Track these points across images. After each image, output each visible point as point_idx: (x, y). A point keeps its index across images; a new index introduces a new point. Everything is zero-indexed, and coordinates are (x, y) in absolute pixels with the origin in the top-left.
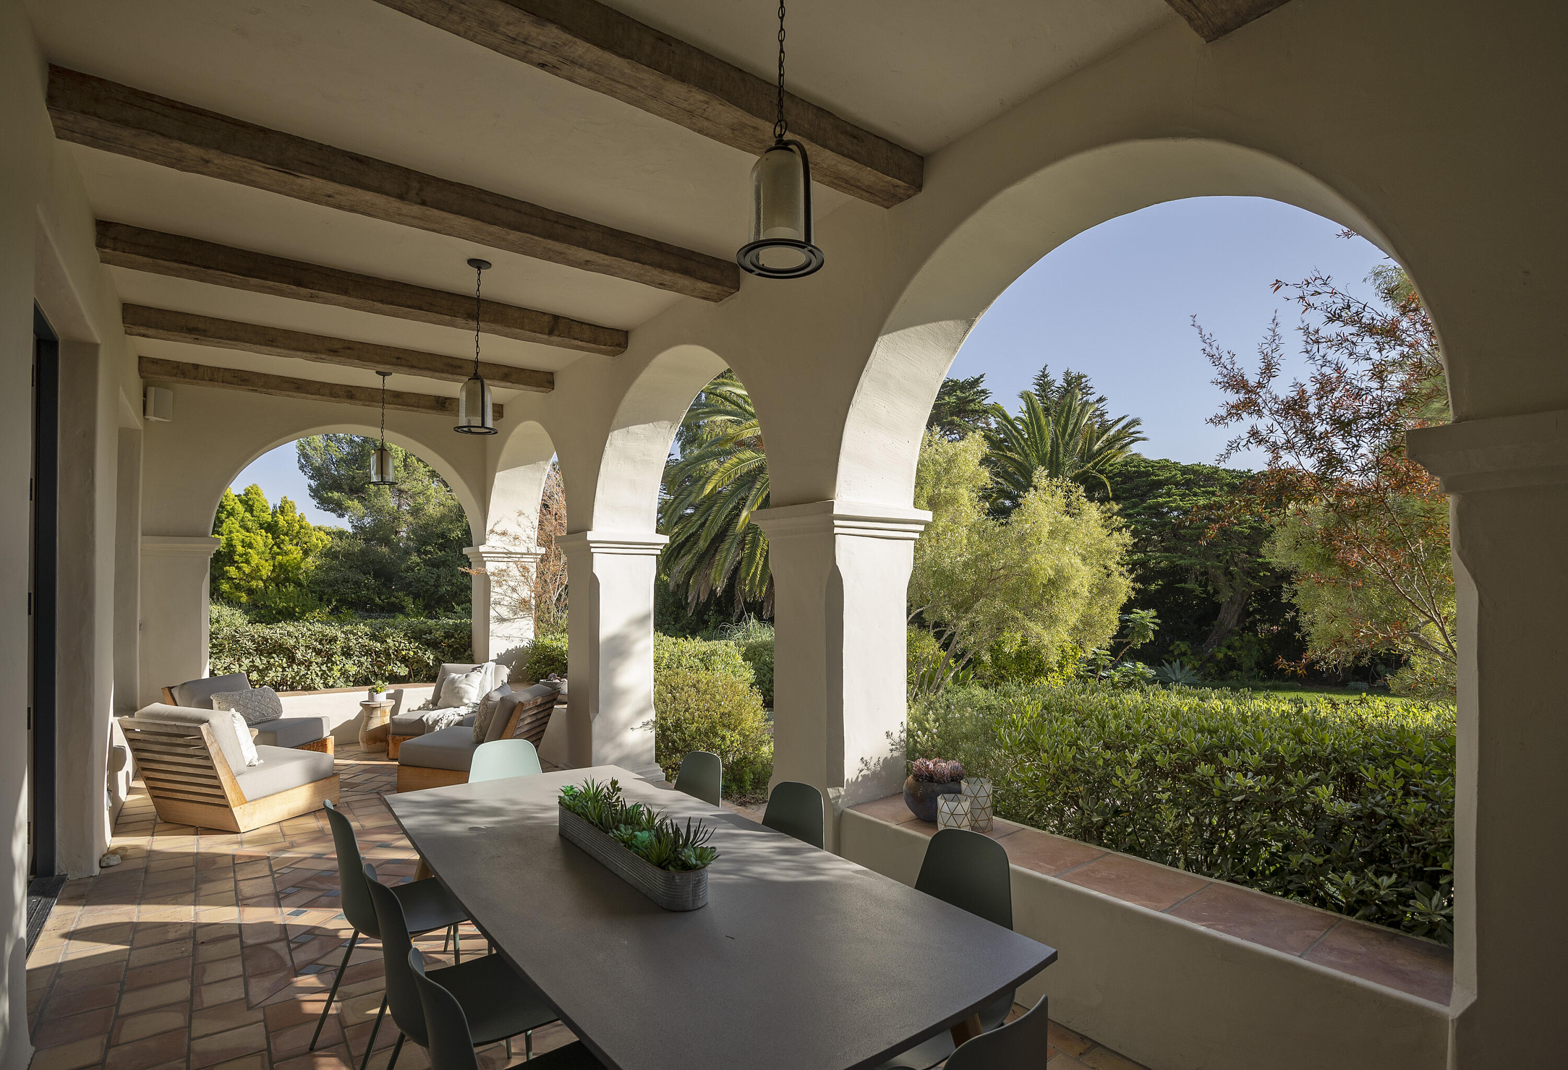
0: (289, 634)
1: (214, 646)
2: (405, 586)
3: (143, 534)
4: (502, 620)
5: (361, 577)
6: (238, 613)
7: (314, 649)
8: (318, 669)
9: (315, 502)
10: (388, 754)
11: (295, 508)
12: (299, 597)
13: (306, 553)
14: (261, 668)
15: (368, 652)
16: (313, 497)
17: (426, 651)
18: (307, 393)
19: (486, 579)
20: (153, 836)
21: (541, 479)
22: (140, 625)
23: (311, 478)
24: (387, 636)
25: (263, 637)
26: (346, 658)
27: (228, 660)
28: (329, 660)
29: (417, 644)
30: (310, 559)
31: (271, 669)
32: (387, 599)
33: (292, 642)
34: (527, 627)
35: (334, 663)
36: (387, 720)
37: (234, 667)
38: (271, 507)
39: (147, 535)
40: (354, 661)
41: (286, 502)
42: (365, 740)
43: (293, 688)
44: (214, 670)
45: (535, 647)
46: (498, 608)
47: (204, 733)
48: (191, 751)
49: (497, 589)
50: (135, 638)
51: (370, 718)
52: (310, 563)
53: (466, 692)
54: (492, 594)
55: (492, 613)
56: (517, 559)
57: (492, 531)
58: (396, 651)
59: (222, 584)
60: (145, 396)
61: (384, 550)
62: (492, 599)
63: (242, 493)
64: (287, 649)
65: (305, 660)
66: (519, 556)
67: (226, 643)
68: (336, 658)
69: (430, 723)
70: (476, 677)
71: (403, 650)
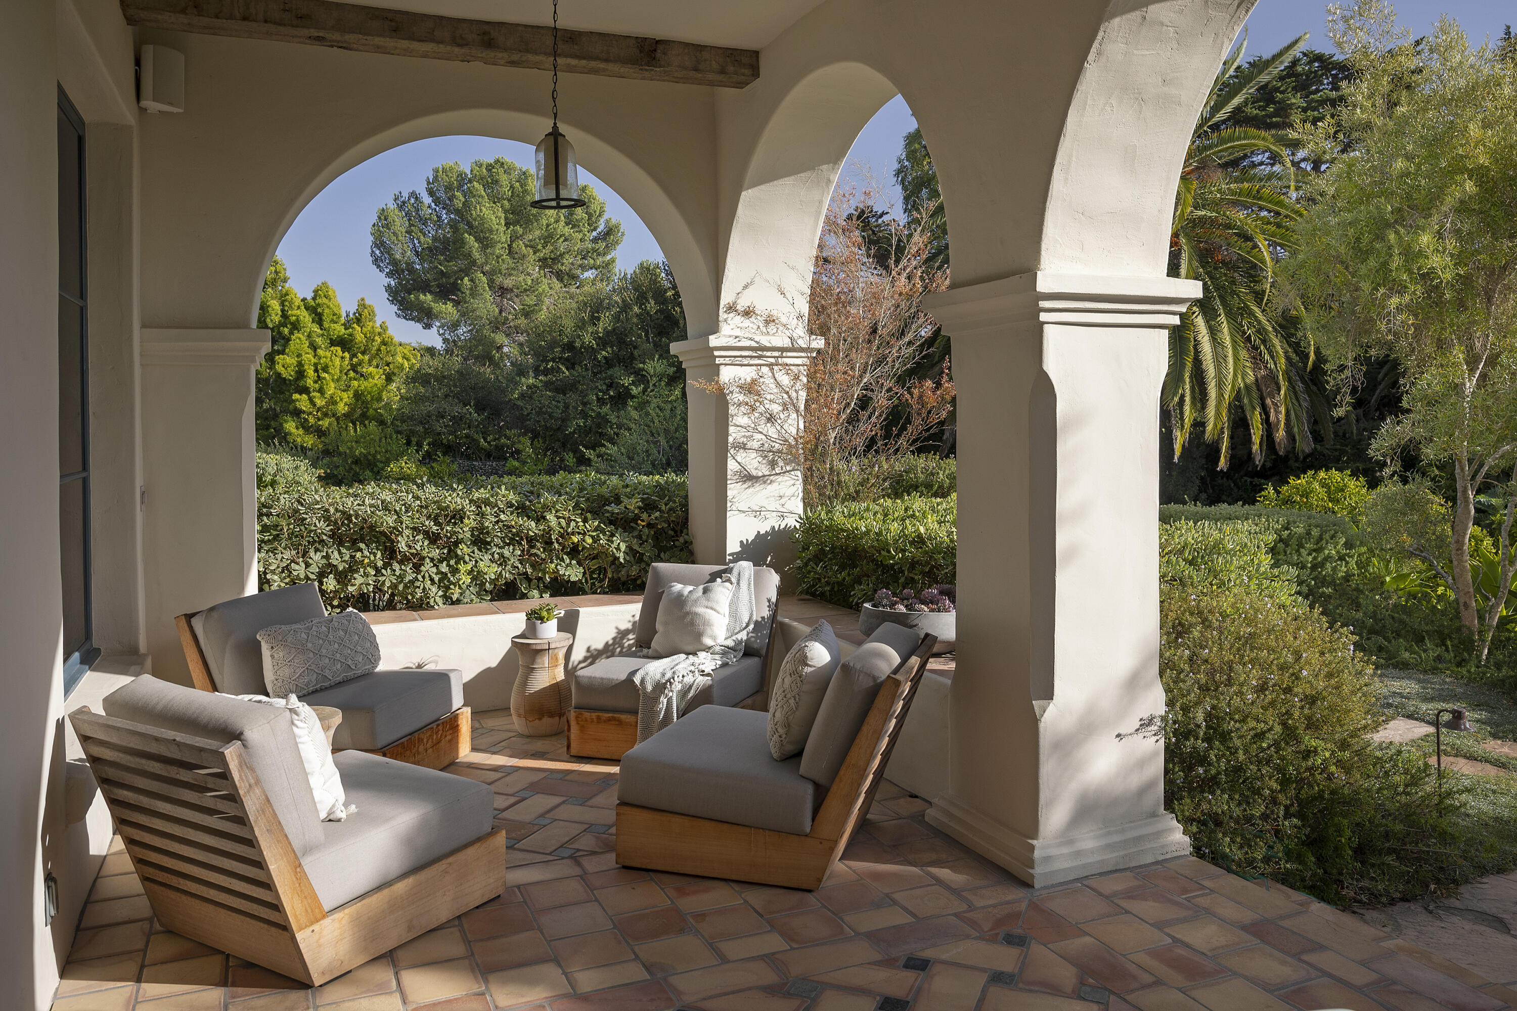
0: (386, 507)
1: (265, 529)
2: (521, 421)
3: (144, 326)
4: (748, 478)
5: (457, 409)
6: (304, 464)
7: (426, 533)
8: (434, 569)
9: (395, 308)
10: (569, 747)
11: (374, 315)
12: (380, 440)
13: (389, 379)
14: (341, 568)
15: (514, 538)
16: (392, 302)
17: (613, 535)
18: (412, 38)
19: (721, 400)
20: (139, 980)
21: (821, 202)
22: (143, 494)
23: (389, 275)
24: (547, 508)
25: (344, 513)
26: (480, 550)
27: (287, 555)
28: (452, 553)
29: (596, 523)
30: (393, 386)
31: (357, 571)
32: (495, 440)
33: (390, 520)
34: (793, 489)
35: (459, 559)
36: (560, 675)
37: (297, 567)
38: (344, 315)
39: (151, 327)
40: (493, 555)
41: (364, 306)
42: (522, 712)
43: (390, 606)
44: (265, 573)
45: (810, 527)
46: (741, 456)
47: (233, 765)
48: (208, 799)
49: (742, 420)
50: (133, 520)
51: (530, 670)
52: (394, 394)
53: (707, 623)
54: (732, 429)
55: (732, 465)
56: (773, 360)
57: (731, 308)
58: (562, 536)
59: (286, 421)
60: (138, 62)
61: (487, 370)
62: (731, 439)
63: (309, 296)
64: (383, 533)
65: (412, 554)
66: (776, 354)
67: (284, 523)
68: (463, 549)
69: (649, 688)
70: (722, 592)
71: (573, 534)
